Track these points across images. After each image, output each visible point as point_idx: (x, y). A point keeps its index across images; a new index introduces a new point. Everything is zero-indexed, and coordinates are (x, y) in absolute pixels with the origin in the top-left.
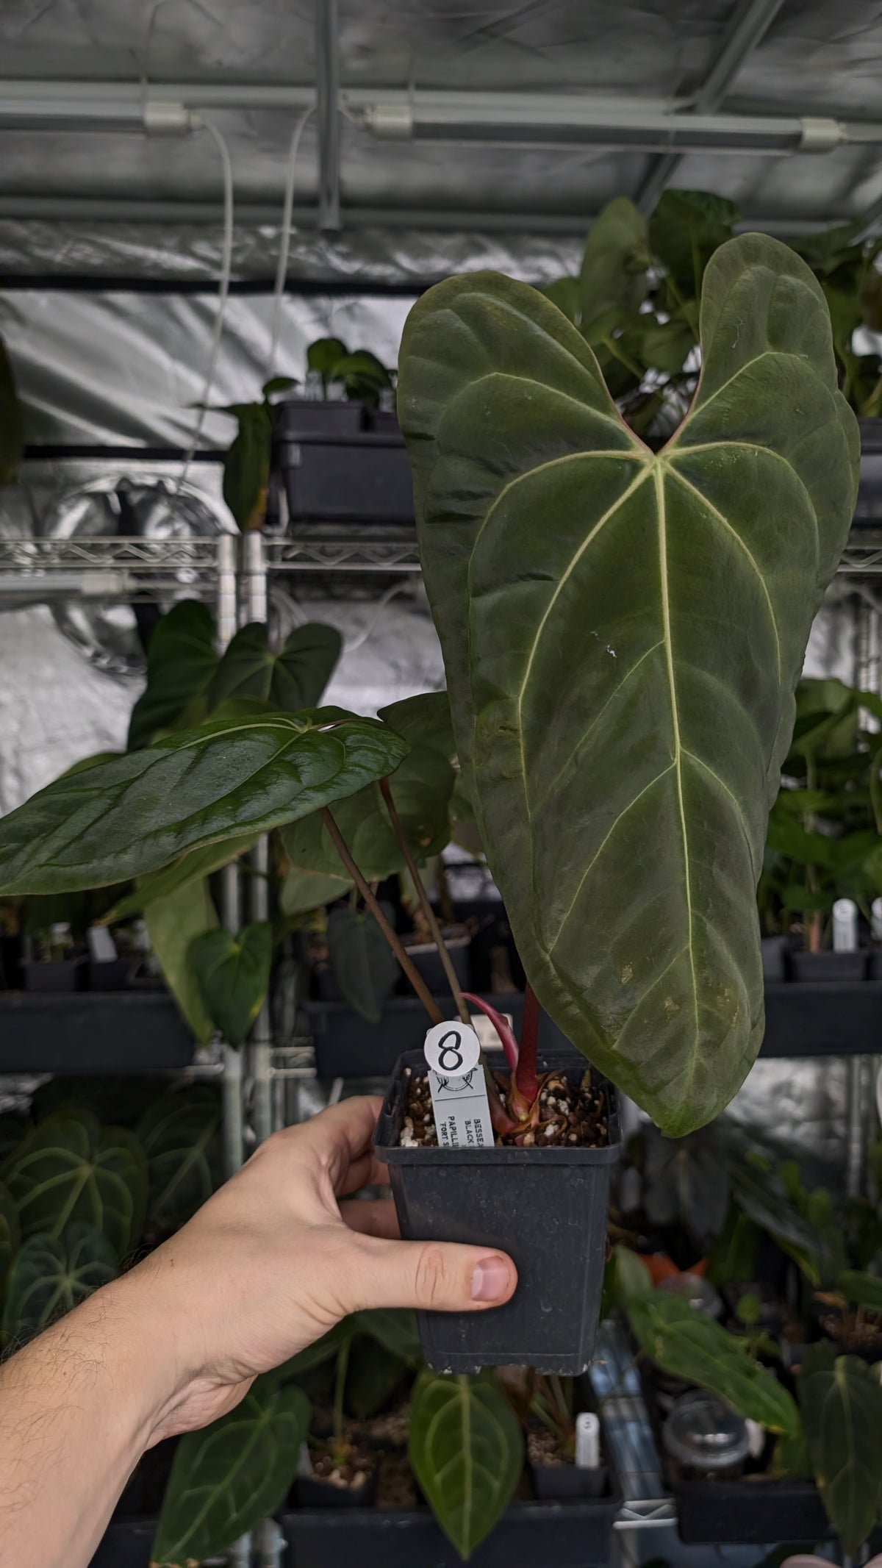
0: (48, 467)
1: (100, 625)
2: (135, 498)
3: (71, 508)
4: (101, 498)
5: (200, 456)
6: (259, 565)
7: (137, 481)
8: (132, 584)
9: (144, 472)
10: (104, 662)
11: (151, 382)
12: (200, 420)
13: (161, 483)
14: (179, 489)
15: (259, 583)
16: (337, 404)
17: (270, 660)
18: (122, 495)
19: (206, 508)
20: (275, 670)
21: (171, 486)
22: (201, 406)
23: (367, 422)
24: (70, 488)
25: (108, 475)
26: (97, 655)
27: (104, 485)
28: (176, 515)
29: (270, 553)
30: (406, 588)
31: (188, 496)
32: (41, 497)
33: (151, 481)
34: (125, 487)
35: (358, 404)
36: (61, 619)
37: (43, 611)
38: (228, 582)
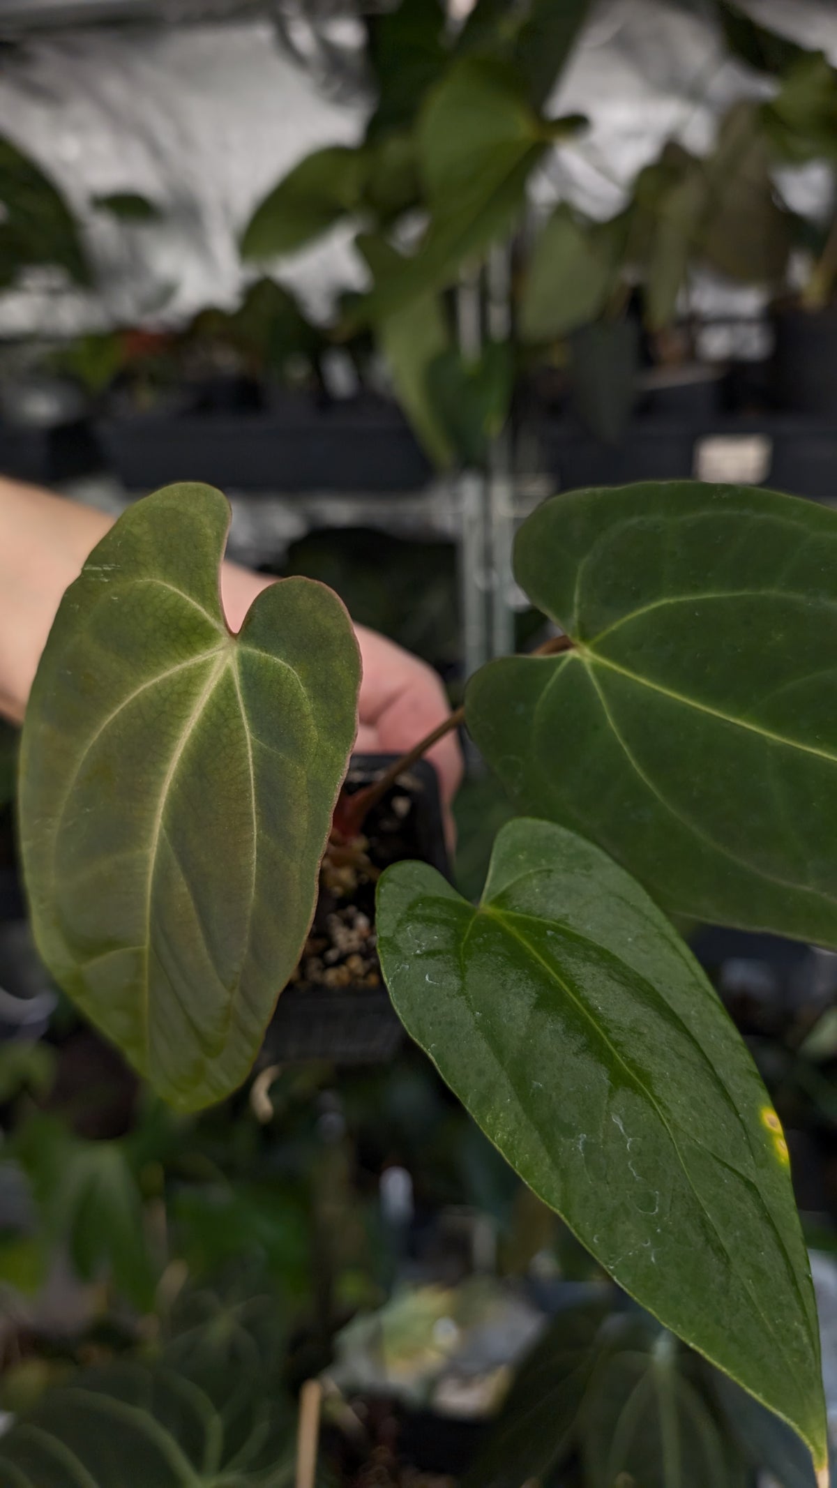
1: (327, 47)
26: (324, 83)
36: (284, 42)
37: (262, 33)
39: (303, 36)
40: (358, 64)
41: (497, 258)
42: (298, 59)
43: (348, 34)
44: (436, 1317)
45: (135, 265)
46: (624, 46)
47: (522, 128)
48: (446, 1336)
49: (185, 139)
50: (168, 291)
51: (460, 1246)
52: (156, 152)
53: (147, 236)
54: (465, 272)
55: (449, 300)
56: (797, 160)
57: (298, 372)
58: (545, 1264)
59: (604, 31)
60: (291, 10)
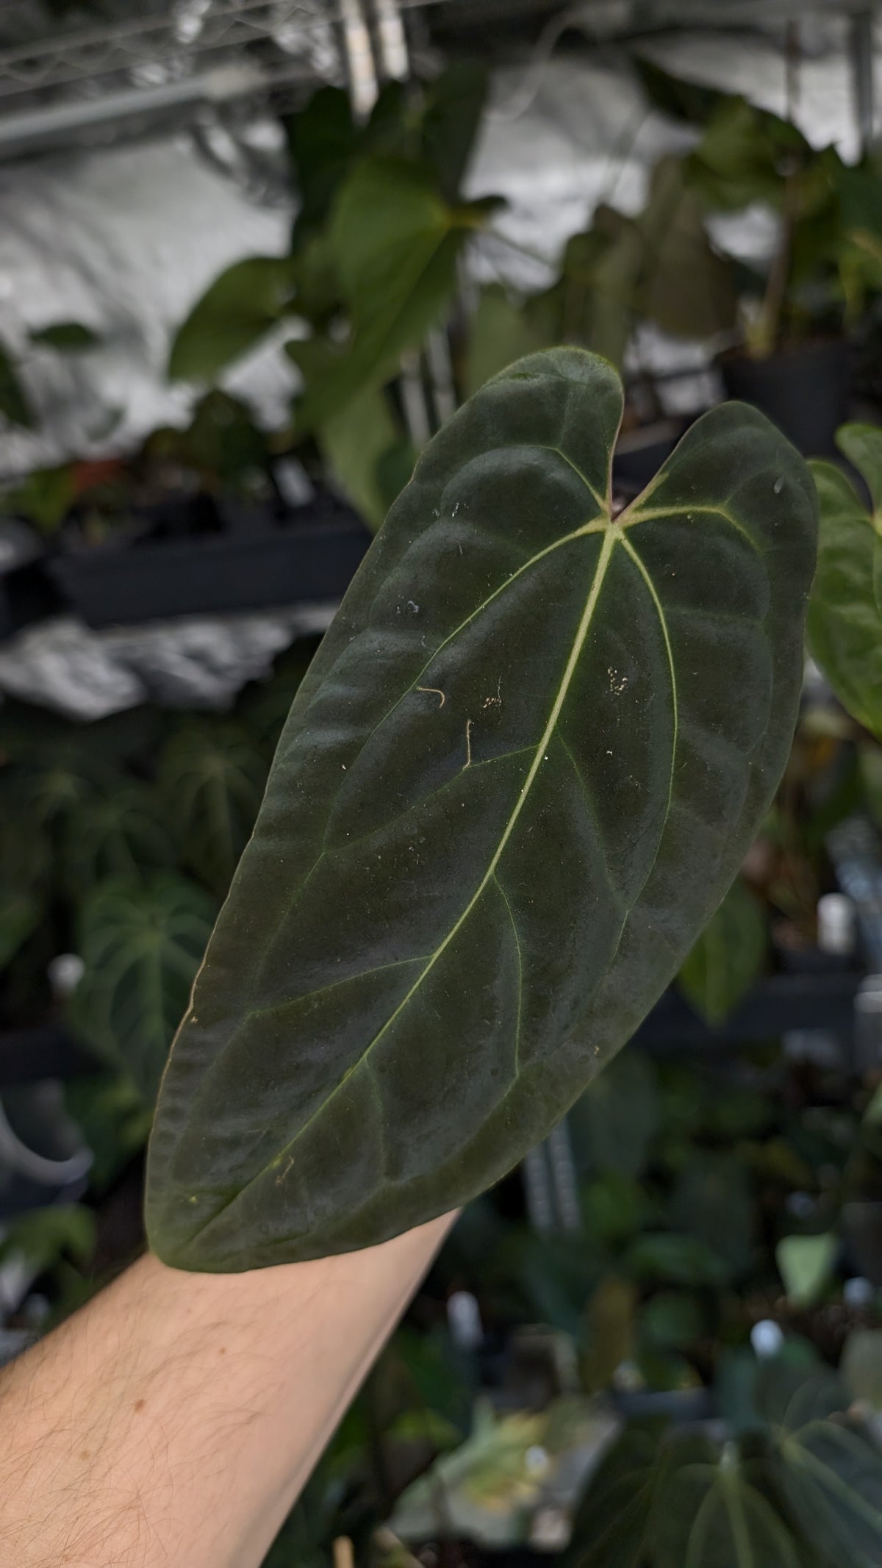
1: (248, 152)
6: (387, 5)
8: (261, 79)
10: (261, 193)
15: (392, 30)
26: (249, 188)
30: (573, 18)
36: (204, 152)
37: (182, 146)
38: (357, 38)
39: (222, 145)
40: (281, 165)
41: (436, 344)
42: (221, 168)
43: (267, 136)
44: (524, 1447)
45: (83, 394)
46: (544, 110)
47: (437, 217)
48: (538, 1463)
49: (118, 262)
50: (116, 416)
51: (541, 1365)
52: (89, 277)
53: (92, 363)
54: (407, 362)
55: (394, 392)
56: (732, 207)
57: (256, 483)
58: (628, 1376)
59: (523, 100)
60: (206, 119)
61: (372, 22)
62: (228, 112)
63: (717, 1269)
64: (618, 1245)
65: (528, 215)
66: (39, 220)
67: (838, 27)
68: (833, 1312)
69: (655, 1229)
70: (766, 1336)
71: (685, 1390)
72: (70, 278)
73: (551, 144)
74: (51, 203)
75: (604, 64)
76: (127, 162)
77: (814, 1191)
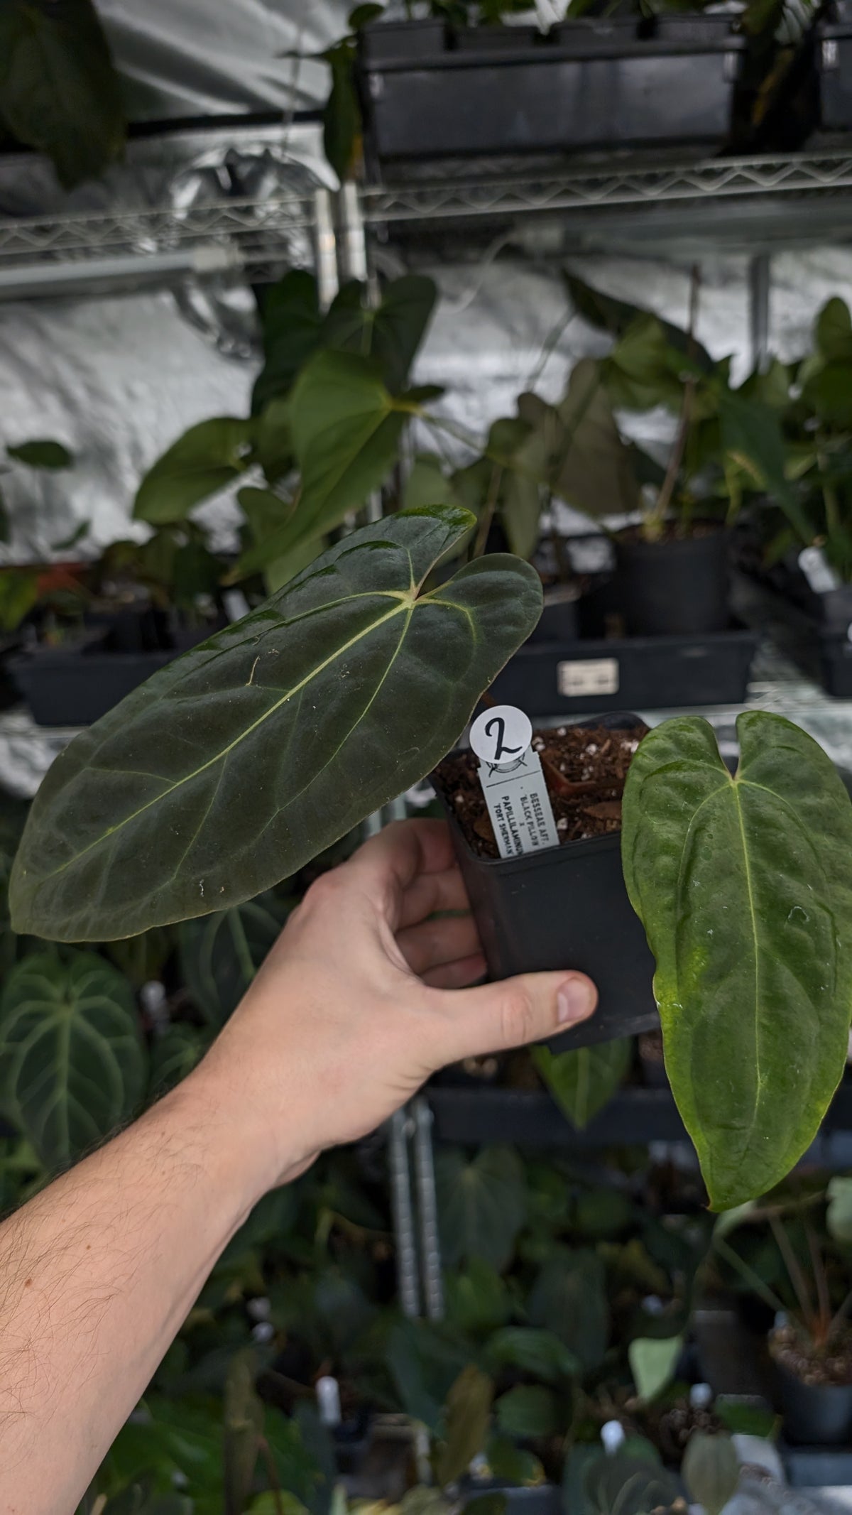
0: (155, 145)
1: (222, 310)
2: (244, 170)
3: (183, 187)
4: (209, 174)
5: (301, 118)
6: (355, 218)
7: (244, 151)
8: (240, 258)
9: (250, 140)
10: (229, 346)
11: (247, 39)
12: (295, 71)
13: (267, 152)
14: (283, 156)
15: (356, 238)
16: (421, 24)
17: (368, 317)
18: (231, 168)
19: (314, 175)
20: (375, 329)
21: (276, 153)
22: (294, 54)
23: (451, 42)
24: (177, 165)
25: (214, 148)
26: (220, 342)
27: (212, 159)
28: (284, 187)
29: (367, 204)
30: (514, 237)
31: (295, 164)
32: (152, 176)
33: (257, 151)
34: (232, 161)
35: (440, 20)
36: (184, 306)
37: (167, 299)
38: (327, 241)
39: (200, 302)
40: (251, 324)
42: (199, 323)
43: (241, 300)
45: (54, 506)
46: (487, 305)
49: (95, 392)
50: (83, 530)
52: (69, 403)
53: (63, 478)
56: (639, 407)
58: (480, 1467)
59: (468, 296)
60: (190, 282)
61: (340, 232)
62: (210, 281)
63: (571, 1365)
64: (481, 1334)
65: (466, 389)
66: (29, 350)
67: (741, 262)
68: (678, 1415)
69: (515, 1322)
70: (612, 1433)
71: (534, 1483)
72: (52, 401)
73: (491, 332)
74: (42, 335)
75: (541, 271)
76: (112, 308)
77: (665, 1297)
